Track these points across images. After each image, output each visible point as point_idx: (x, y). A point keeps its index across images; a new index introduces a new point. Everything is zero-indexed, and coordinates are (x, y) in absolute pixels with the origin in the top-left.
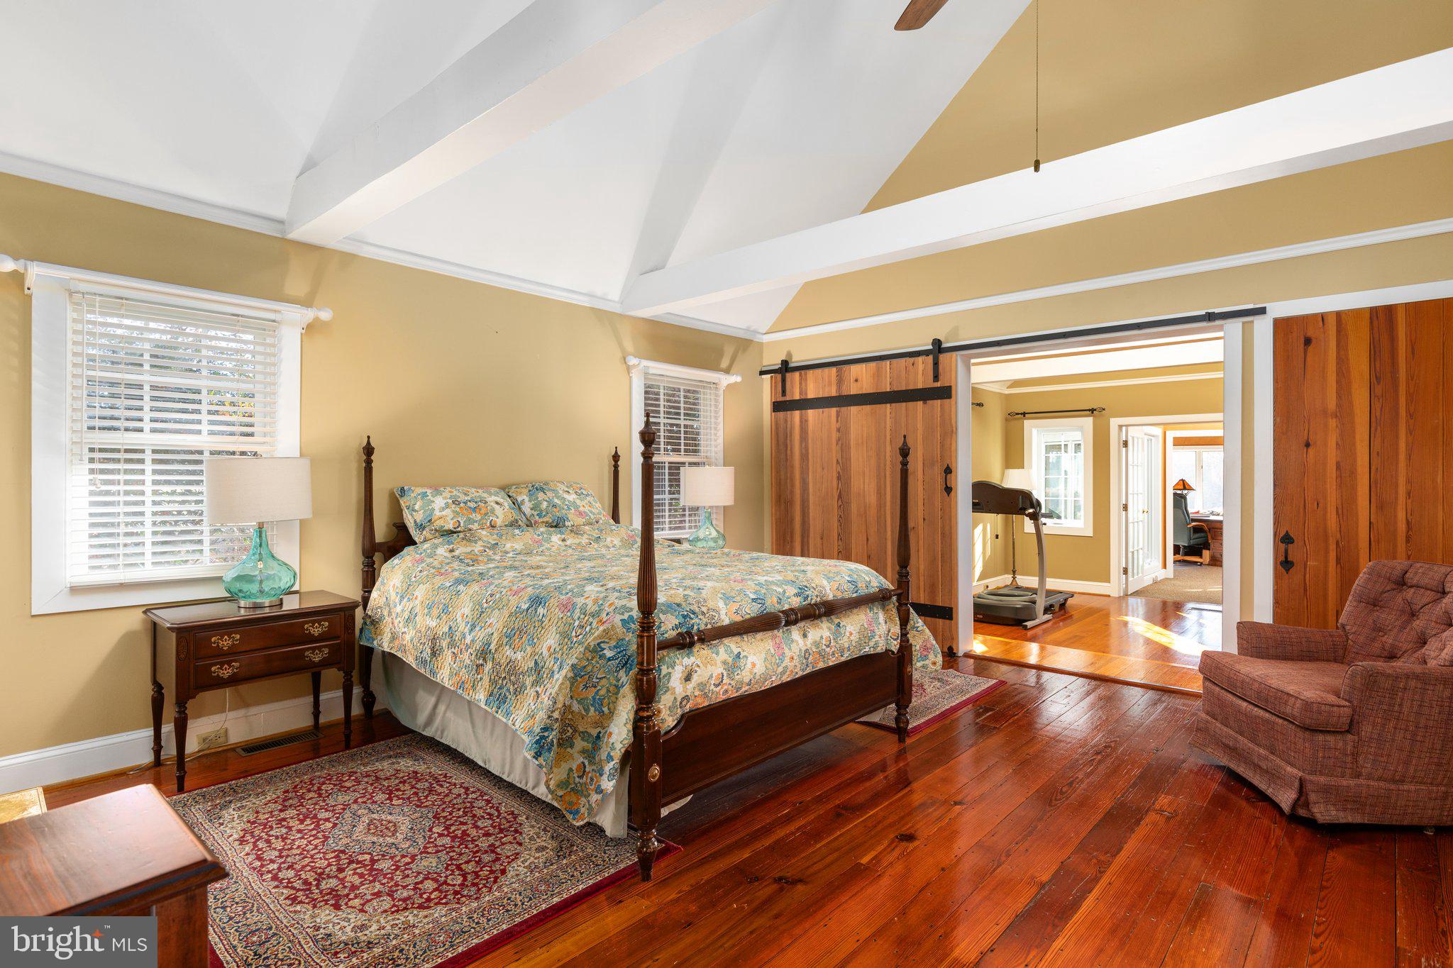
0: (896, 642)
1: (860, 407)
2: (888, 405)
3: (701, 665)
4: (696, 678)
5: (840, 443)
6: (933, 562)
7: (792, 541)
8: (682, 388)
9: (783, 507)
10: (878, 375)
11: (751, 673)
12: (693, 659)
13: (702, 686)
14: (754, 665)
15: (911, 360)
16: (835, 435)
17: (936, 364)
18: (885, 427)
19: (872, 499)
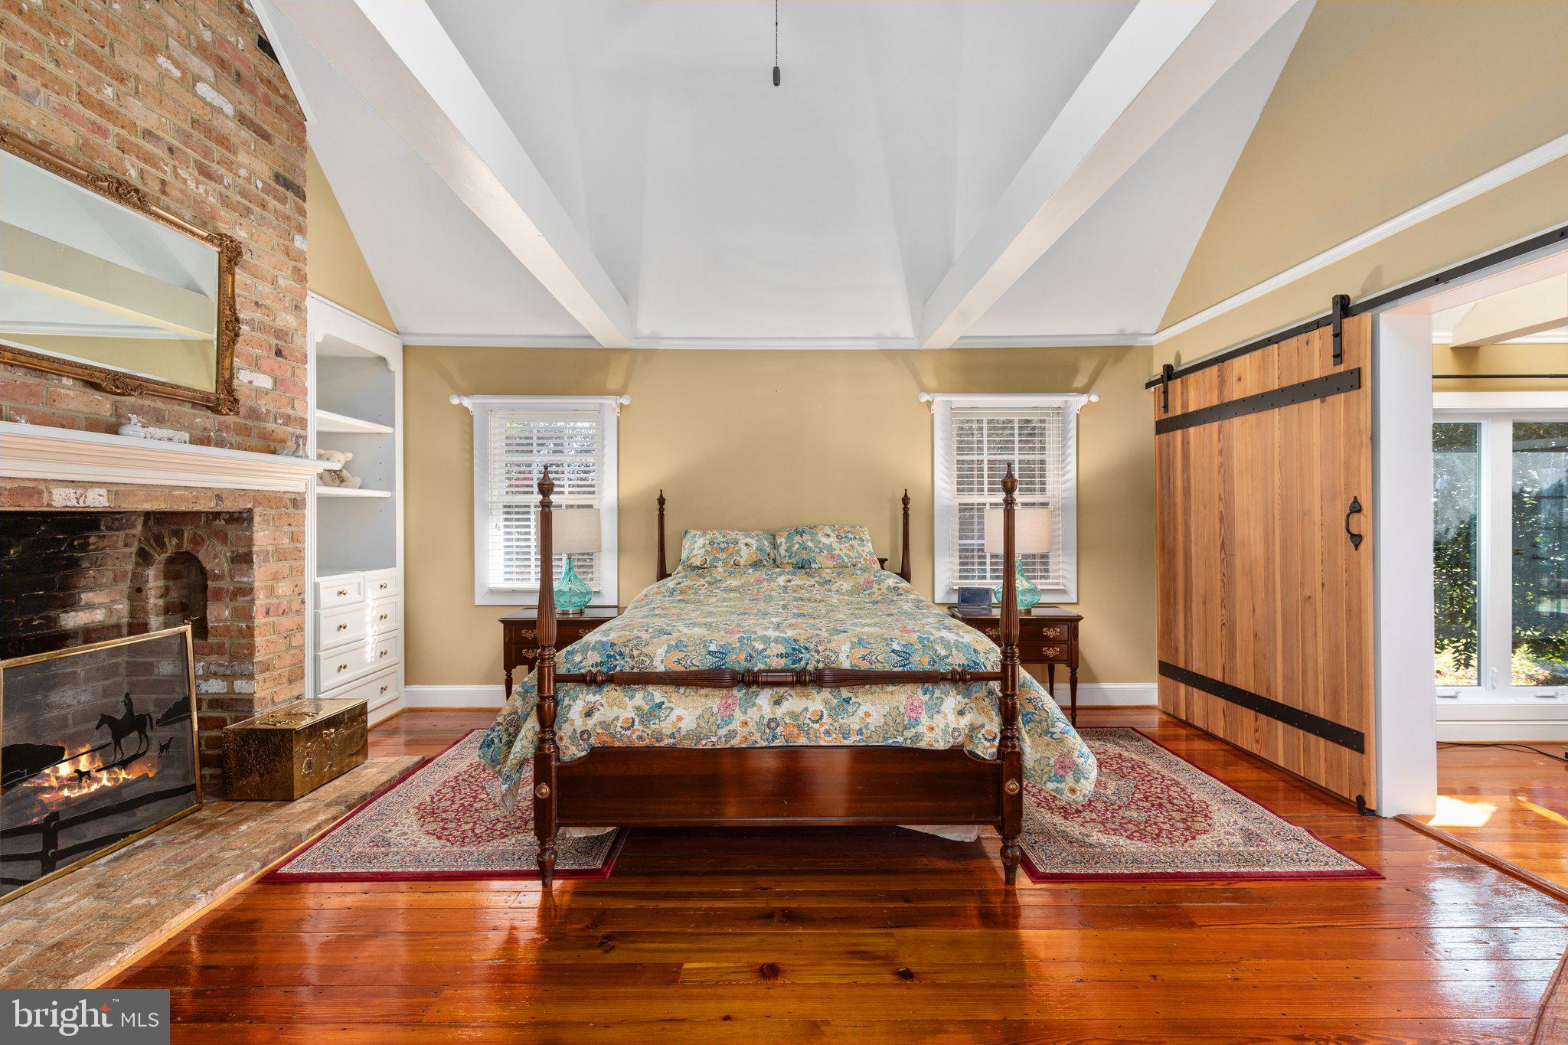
0: (987, 744)
1: (1243, 418)
2: (1277, 410)
3: (606, 705)
4: (597, 716)
5: (1222, 470)
6: (1334, 653)
7: (1175, 604)
8: (1016, 419)
9: (1166, 559)
10: (1263, 368)
11: (674, 726)
12: (598, 697)
13: (605, 725)
14: (680, 719)
15: (1305, 336)
16: (1217, 460)
17: (1338, 335)
18: (1273, 444)
19: (1258, 550)
